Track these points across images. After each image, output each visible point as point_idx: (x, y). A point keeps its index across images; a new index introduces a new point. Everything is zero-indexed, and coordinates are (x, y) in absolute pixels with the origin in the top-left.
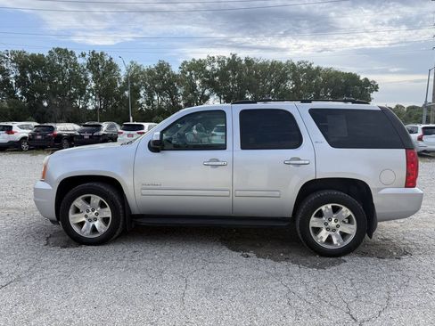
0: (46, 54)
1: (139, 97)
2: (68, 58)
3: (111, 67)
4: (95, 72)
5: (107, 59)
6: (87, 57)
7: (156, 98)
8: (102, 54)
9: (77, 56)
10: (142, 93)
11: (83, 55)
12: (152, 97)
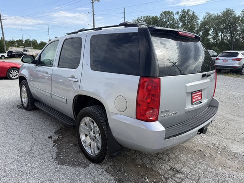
0: (159, 16)
1: (209, 35)
2: (170, 16)
3: (194, 18)
4: (183, 22)
5: (191, 13)
6: (180, 14)
7: (220, 34)
8: (188, 11)
9: (175, 14)
10: (211, 32)
11: (178, 13)
12: (217, 34)
